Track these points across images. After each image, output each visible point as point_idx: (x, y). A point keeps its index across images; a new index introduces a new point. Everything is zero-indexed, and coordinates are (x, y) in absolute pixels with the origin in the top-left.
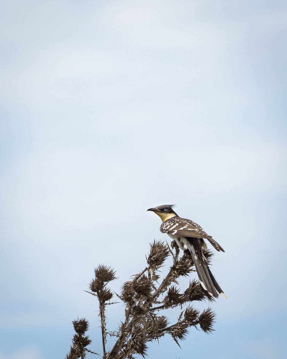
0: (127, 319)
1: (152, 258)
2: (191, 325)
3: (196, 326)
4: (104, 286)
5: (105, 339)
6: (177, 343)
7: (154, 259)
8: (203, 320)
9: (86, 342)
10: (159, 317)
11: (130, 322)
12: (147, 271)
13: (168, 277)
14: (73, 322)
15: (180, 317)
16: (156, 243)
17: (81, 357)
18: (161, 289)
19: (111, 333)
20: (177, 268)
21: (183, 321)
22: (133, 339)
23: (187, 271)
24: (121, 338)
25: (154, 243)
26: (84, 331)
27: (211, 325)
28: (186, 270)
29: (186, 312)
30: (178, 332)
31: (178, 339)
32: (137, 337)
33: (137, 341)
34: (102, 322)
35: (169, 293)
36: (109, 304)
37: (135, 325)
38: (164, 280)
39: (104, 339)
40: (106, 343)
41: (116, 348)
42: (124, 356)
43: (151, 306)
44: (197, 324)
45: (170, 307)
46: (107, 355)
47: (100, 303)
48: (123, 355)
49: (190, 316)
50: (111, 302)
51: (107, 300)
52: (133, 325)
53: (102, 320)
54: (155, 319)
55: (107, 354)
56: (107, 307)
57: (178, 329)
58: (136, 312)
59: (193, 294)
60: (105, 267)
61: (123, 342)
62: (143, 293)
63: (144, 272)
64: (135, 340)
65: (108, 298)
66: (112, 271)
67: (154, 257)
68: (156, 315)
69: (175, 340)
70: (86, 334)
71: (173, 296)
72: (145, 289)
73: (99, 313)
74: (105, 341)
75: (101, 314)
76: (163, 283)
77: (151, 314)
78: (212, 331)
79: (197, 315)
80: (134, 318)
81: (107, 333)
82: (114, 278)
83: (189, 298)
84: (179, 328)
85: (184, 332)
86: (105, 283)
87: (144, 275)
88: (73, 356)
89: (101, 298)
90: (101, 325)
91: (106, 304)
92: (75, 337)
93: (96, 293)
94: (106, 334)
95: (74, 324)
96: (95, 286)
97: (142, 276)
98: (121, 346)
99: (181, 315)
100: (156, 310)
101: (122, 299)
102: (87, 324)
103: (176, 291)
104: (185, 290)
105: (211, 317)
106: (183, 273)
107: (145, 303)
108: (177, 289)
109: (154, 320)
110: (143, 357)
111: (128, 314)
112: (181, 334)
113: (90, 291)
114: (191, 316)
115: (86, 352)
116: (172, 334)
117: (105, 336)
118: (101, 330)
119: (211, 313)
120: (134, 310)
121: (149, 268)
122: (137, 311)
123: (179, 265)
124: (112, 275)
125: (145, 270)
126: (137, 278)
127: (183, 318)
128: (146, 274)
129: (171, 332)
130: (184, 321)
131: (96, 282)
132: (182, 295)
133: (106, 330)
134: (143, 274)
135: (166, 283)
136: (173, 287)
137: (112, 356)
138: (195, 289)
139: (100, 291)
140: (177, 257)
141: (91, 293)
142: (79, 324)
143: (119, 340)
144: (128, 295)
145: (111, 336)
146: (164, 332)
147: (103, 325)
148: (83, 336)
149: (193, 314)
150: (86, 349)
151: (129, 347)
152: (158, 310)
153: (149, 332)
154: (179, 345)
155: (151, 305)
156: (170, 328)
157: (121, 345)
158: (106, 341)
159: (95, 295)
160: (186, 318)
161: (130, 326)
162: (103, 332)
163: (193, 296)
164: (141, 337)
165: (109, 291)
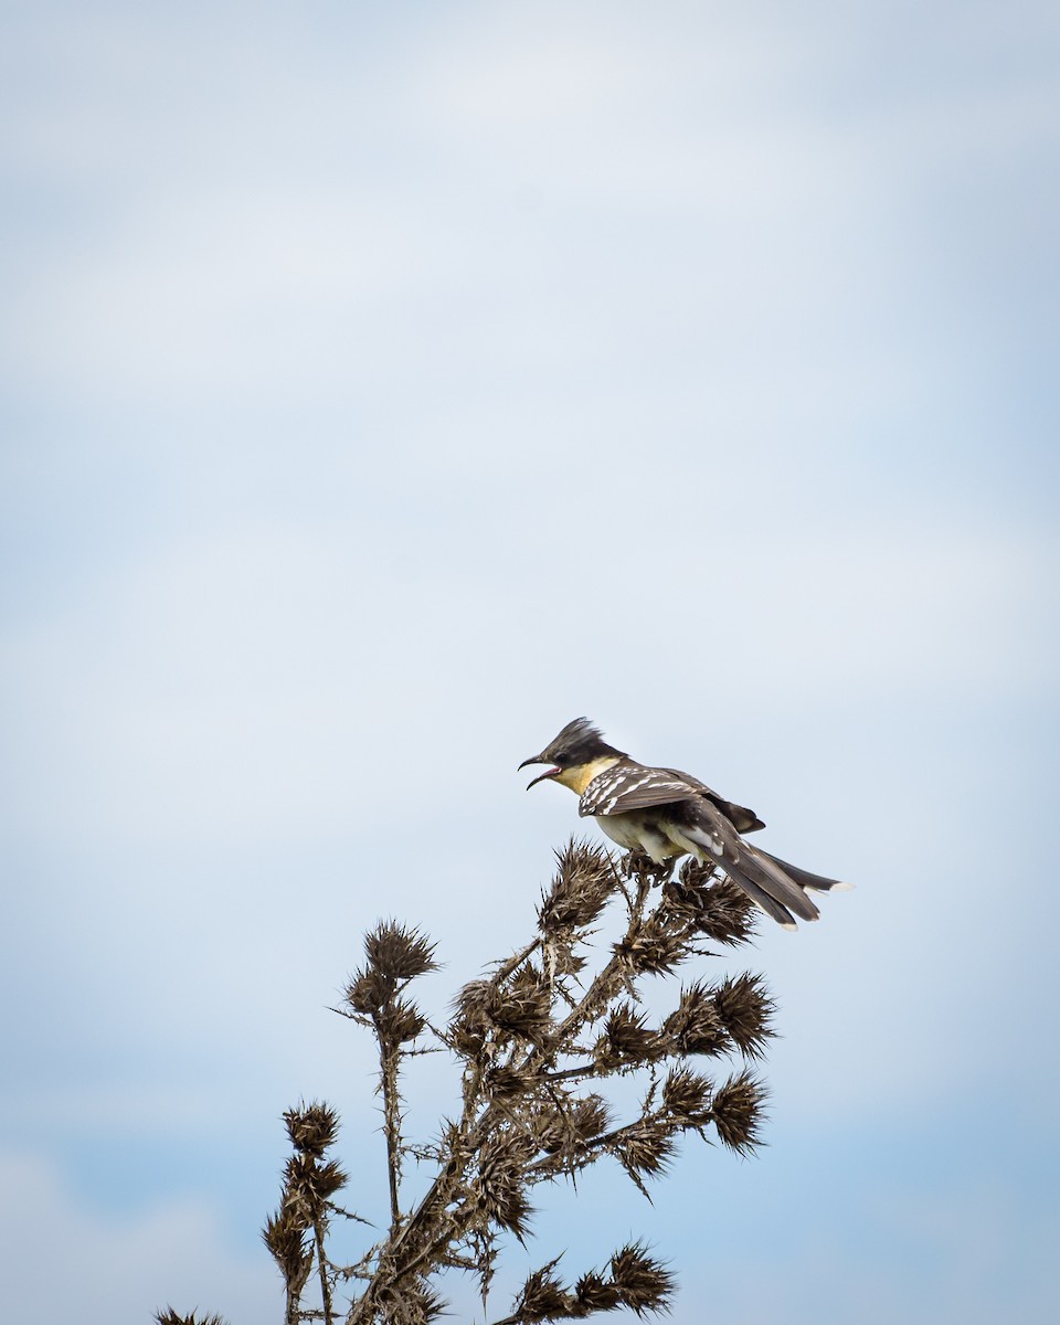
0: (469, 1108)
1: (554, 911)
2: (686, 1126)
3: (701, 1130)
4: (397, 993)
5: (398, 1167)
6: (639, 1185)
7: (560, 913)
8: (724, 1112)
9: (331, 1181)
10: (580, 1102)
11: (478, 1117)
12: (539, 950)
13: (608, 971)
14: (284, 1114)
15: (649, 1102)
16: (575, 849)
17: (313, 1228)
18: (587, 1009)
19: (417, 1149)
20: (635, 946)
21: (660, 1113)
22: (484, 1182)
23: (668, 960)
24: (451, 1169)
25: (571, 849)
26: (321, 1144)
27: (755, 1126)
28: (664, 956)
29: (668, 1084)
30: (642, 1151)
31: (642, 1174)
32: (496, 1174)
33: (496, 1188)
34: (389, 1114)
35: (609, 1027)
36: (413, 1054)
37: (497, 1126)
38: (598, 981)
39: (393, 1168)
40: (400, 1181)
41: (434, 1199)
42: (456, 1231)
43: (554, 1066)
44: (707, 1123)
45: (616, 1073)
46: (403, 1224)
47: (384, 1049)
48: (454, 1229)
49: (683, 1099)
50: (418, 1048)
51: (405, 1039)
52: (490, 1127)
53: (388, 1105)
54: (565, 1108)
55: (403, 1219)
56: (406, 1064)
57: (641, 1141)
58: (496, 1089)
59: (688, 1032)
60: (402, 927)
61: (455, 1181)
62: (517, 1030)
63: (528, 953)
64: (489, 1184)
65: (408, 1033)
66: (422, 942)
67: (560, 906)
68: (568, 1093)
69: (633, 1176)
70: (330, 1154)
71: (625, 1038)
72: (524, 1017)
73: (380, 1082)
74: (397, 1176)
75: (386, 1085)
76: (592, 990)
77: (551, 1090)
78: (755, 1147)
79: (707, 1093)
80: (492, 1105)
81: (403, 1150)
82: (431, 966)
83: (674, 1045)
84: (647, 1139)
85: (661, 1149)
86: (400, 981)
87: (529, 963)
88: (289, 1223)
89: (384, 1034)
90: (384, 1123)
91: (403, 1053)
92: (291, 1166)
93: (368, 1017)
94: (403, 1153)
95: (287, 1121)
96: (364, 994)
97: (522, 966)
98: (450, 1196)
99: (652, 1094)
100: (567, 1079)
101: (451, 1045)
102: (334, 1121)
103: (635, 1020)
104: (666, 1017)
105: (751, 1101)
106: (654, 964)
107: (534, 1055)
108: (638, 1013)
109: (562, 1112)
110: (520, 1238)
111: (472, 1092)
112: (651, 1158)
113: (350, 1009)
114: (686, 1098)
115: (330, 1214)
116: (623, 1154)
117: (398, 1161)
118: (385, 1139)
119: (752, 1085)
120: (490, 1083)
121: (547, 942)
122: (501, 1084)
123: (643, 937)
124: (424, 957)
125: (533, 948)
126: (504, 974)
127: (659, 1102)
128: (536, 959)
129: (618, 1149)
130: (662, 1115)
131: (369, 981)
132: (653, 1033)
133: (401, 1138)
134: (525, 961)
135: (601, 992)
136: (623, 1004)
137: (421, 1227)
138: (696, 1019)
139: (381, 1009)
140: (639, 904)
141: (352, 1017)
142: (303, 1122)
143: (445, 1177)
144: (469, 1031)
145: (418, 1157)
146: (594, 1150)
147: (391, 1124)
148: (317, 1162)
149: (690, 1091)
150: (332, 1205)
151: (473, 1203)
152: (573, 1079)
153: (548, 1143)
154: (646, 1194)
155: (550, 1062)
156: (615, 1135)
157: (451, 1192)
158: (401, 1175)
159: (364, 1021)
160: (668, 1102)
161: (483, 1129)
162: (392, 1148)
163: (688, 1042)
164: (510, 1176)
165: (412, 1010)
